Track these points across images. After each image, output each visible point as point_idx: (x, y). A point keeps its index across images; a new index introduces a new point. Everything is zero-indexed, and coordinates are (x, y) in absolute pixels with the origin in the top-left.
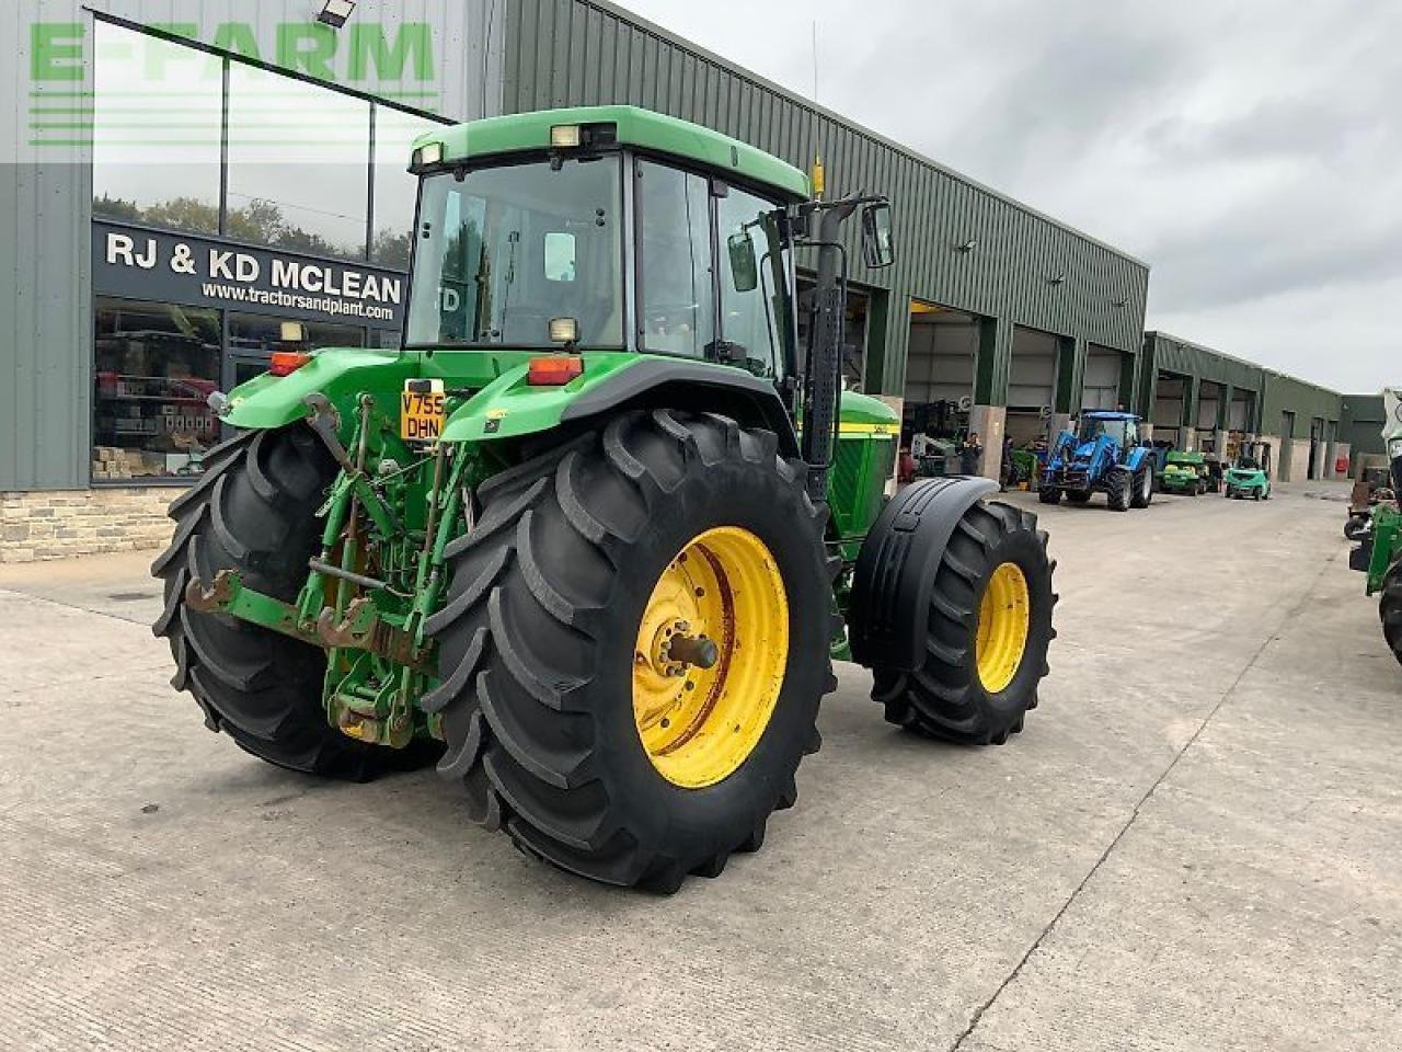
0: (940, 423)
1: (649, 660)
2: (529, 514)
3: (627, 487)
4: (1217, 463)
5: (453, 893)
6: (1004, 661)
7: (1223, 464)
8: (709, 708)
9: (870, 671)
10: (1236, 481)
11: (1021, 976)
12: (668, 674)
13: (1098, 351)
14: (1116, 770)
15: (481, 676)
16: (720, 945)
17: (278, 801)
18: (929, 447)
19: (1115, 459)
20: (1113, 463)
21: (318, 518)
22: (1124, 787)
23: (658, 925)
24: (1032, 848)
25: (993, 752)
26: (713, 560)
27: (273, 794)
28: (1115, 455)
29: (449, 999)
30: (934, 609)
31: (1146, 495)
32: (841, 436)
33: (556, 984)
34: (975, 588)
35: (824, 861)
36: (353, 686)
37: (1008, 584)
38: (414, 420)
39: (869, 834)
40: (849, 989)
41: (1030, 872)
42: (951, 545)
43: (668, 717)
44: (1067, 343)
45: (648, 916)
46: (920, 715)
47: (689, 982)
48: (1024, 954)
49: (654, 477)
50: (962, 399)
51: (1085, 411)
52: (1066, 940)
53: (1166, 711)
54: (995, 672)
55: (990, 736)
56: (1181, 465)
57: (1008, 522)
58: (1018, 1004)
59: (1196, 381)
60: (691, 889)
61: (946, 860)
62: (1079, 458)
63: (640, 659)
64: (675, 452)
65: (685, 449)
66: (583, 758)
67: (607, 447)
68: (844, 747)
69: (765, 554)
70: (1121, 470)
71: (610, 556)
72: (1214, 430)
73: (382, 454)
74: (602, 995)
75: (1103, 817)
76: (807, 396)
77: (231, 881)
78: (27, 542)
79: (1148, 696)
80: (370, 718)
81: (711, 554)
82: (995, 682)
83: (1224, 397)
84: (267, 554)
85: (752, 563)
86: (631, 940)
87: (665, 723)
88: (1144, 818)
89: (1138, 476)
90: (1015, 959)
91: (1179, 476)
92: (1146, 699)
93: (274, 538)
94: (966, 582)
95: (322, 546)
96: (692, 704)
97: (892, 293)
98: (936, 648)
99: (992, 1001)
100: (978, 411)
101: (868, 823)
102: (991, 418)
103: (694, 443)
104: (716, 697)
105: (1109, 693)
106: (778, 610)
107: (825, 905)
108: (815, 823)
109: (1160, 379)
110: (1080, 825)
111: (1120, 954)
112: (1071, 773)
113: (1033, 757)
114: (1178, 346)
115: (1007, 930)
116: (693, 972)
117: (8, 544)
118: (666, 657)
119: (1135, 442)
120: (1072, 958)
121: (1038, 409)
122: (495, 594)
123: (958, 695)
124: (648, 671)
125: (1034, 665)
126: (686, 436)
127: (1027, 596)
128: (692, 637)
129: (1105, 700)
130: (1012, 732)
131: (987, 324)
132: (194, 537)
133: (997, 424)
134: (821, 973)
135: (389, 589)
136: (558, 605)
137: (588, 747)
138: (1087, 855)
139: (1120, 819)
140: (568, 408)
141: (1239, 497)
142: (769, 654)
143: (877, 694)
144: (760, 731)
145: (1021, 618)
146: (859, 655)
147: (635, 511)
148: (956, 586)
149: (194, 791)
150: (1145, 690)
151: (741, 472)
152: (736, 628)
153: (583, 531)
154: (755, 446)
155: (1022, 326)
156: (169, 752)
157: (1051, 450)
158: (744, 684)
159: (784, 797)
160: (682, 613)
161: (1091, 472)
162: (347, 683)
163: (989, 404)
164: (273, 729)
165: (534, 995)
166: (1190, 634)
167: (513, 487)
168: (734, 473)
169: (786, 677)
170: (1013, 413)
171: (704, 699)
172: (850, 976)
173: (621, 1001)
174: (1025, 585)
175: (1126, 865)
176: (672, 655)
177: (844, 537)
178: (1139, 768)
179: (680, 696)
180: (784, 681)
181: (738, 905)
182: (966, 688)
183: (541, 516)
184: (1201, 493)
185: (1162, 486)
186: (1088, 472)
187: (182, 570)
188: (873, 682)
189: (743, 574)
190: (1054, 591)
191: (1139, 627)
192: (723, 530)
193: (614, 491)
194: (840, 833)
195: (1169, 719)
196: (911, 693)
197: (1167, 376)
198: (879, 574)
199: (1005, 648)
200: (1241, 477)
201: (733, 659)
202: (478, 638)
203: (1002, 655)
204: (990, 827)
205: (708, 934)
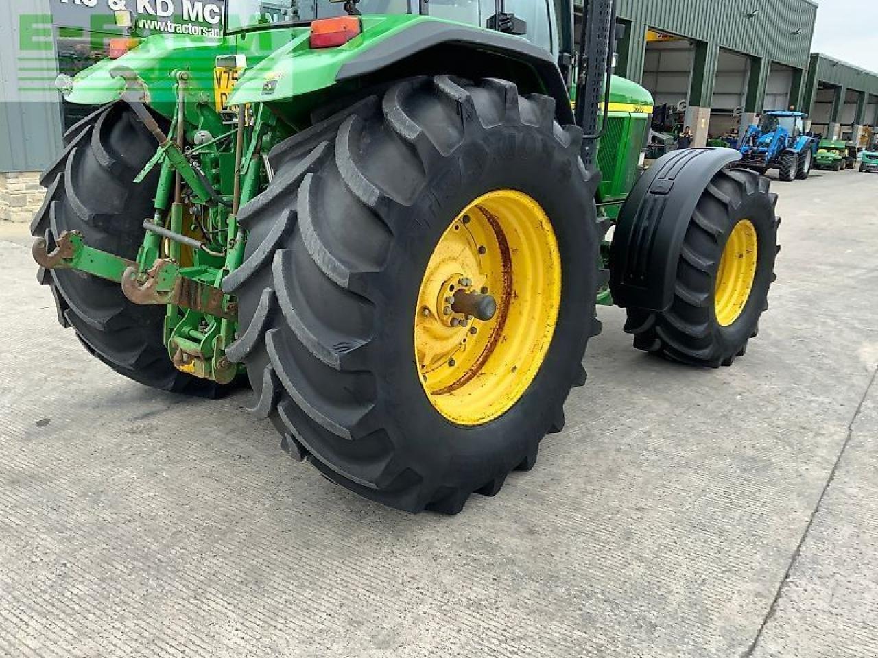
0: (663, 121)
1: (435, 314)
2: (309, 177)
3: (404, 149)
4: (854, 148)
5: (268, 510)
6: (733, 301)
7: (858, 149)
8: (490, 350)
9: (625, 309)
10: (868, 160)
11: (778, 613)
12: (452, 325)
13: (777, 67)
14: (826, 389)
15: (269, 334)
16: (497, 571)
17: (146, 416)
18: (654, 138)
19: (786, 145)
20: (784, 148)
21: (136, 183)
22: (836, 406)
23: (441, 547)
24: (768, 466)
25: (722, 373)
26: (493, 221)
27: (144, 409)
28: (786, 141)
29: (241, 634)
30: (682, 260)
31: (805, 171)
32: (610, 114)
33: (342, 618)
34: (717, 242)
35: (589, 481)
36: (186, 329)
37: (743, 238)
38: (225, 94)
39: (626, 452)
40: (617, 627)
41: (769, 492)
42: (700, 206)
43: (454, 358)
44: (756, 61)
45: (434, 537)
46: (665, 345)
47: (465, 615)
48: (777, 585)
49: (431, 138)
50: (680, 103)
51: (765, 111)
52: (814, 570)
53: (854, 336)
54: (727, 310)
55: (721, 360)
56: (829, 149)
57: (748, 186)
58: (780, 648)
59: (843, 90)
60: (472, 508)
61: (695, 479)
62: (761, 144)
63: (426, 312)
64: (454, 115)
65: (462, 111)
66: (367, 411)
67: (386, 109)
68: (600, 368)
69: (540, 215)
70: (791, 152)
71: (386, 221)
72: (852, 125)
73: (200, 126)
74: (384, 633)
75: (823, 435)
76: (579, 73)
77: (85, 495)
78: (27, 207)
79: (837, 323)
80: (198, 358)
81: (491, 215)
82: (726, 318)
83: (862, 101)
84: (111, 216)
85: (529, 225)
86: (417, 565)
87: (451, 363)
88: (858, 436)
89: (801, 156)
90: (770, 592)
91: (827, 157)
92: (837, 325)
93: (116, 202)
94: (712, 237)
95: (154, 210)
96: (475, 346)
97: (633, 24)
98: (683, 292)
99: (754, 645)
100: (691, 110)
101: (624, 441)
102: (700, 116)
103: (472, 106)
104: (496, 341)
105: (806, 321)
106: (551, 267)
107: (590, 527)
108: (579, 440)
109: (819, 89)
110: (806, 444)
111: (868, 586)
112: (789, 393)
113: (756, 378)
114: (834, 64)
115: (758, 556)
116: (472, 604)
117: (14, 209)
118: (449, 310)
119: (800, 132)
120: (823, 590)
121: (732, 111)
122: (278, 255)
123: (698, 330)
124: (434, 322)
125: (757, 303)
126: (464, 97)
127: (755, 247)
128: (474, 291)
129: (805, 325)
130: (737, 356)
131: (700, 46)
132: (53, 202)
133: (704, 120)
134: (590, 607)
135: (204, 247)
136: (334, 269)
137: (370, 401)
138: (818, 474)
139: (837, 437)
140: (344, 67)
141: (868, 171)
142: (543, 304)
143: (628, 328)
144: (534, 371)
145: (750, 266)
146: (618, 299)
147: (412, 173)
148: (702, 240)
149: (83, 405)
150: (834, 317)
151: (519, 136)
152: (514, 281)
153: (359, 193)
154: (534, 111)
155: (725, 49)
156: (75, 371)
157: (740, 139)
158: (521, 330)
159: (554, 423)
160: (465, 272)
161: (769, 154)
162: (181, 326)
163: (699, 106)
164: (133, 361)
165: (321, 631)
166: (858, 272)
167: (299, 152)
168: (512, 137)
169: (557, 324)
170: (715, 113)
171: (486, 342)
172: (617, 612)
173: (400, 640)
174: (755, 238)
175: (853, 485)
176: (455, 308)
177: (604, 201)
178: (844, 388)
179: (465, 340)
180: (556, 328)
181: (514, 526)
182: (706, 324)
183: (320, 178)
184: (841, 169)
185: (815, 165)
186: (767, 153)
187: (47, 230)
188: (626, 317)
189: (521, 235)
190: (777, 244)
191: (819, 267)
192: (501, 193)
193: (392, 154)
194: (601, 451)
195: (859, 343)
196: (658, 328)
197: (824, 86)
198: (636, 230)
199: (734, 289)
200: (871, 157)
201: (511, 308)
202: (265, 299)
203: (731, 296)
204: (729, 445)
205: (485, 558)
